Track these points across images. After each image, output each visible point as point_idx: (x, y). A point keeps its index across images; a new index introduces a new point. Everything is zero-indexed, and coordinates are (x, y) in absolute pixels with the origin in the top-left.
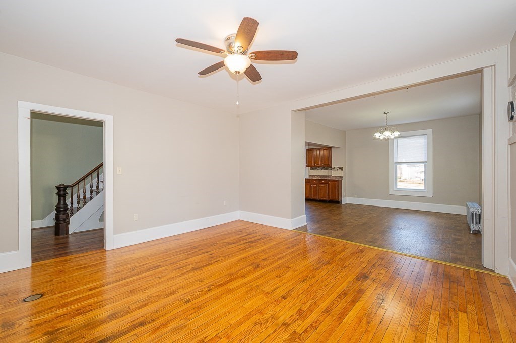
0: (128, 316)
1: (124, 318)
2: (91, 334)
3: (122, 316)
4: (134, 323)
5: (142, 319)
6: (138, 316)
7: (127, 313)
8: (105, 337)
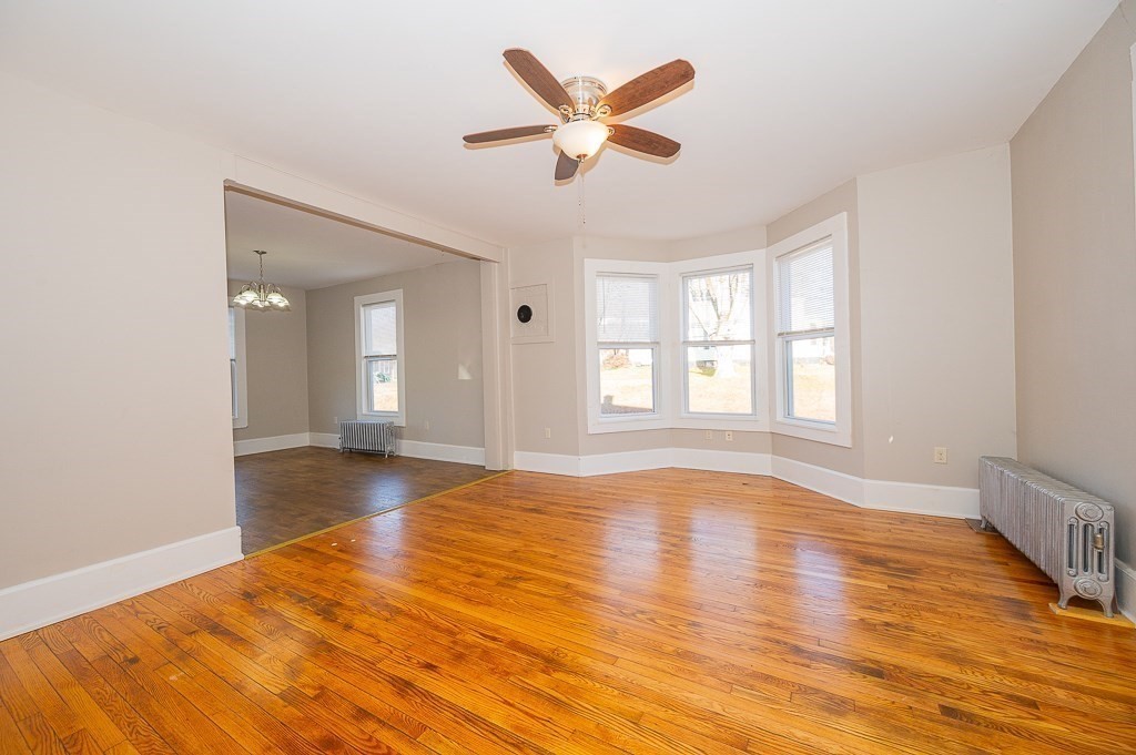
0: (805, 682)
1: (816, 685)
2: (893, 703)
3: (817, 691)
4: (808, 662)
5: (791, 658)
6: (791, 668)
7: (804, 690)
8: (869, 678)
